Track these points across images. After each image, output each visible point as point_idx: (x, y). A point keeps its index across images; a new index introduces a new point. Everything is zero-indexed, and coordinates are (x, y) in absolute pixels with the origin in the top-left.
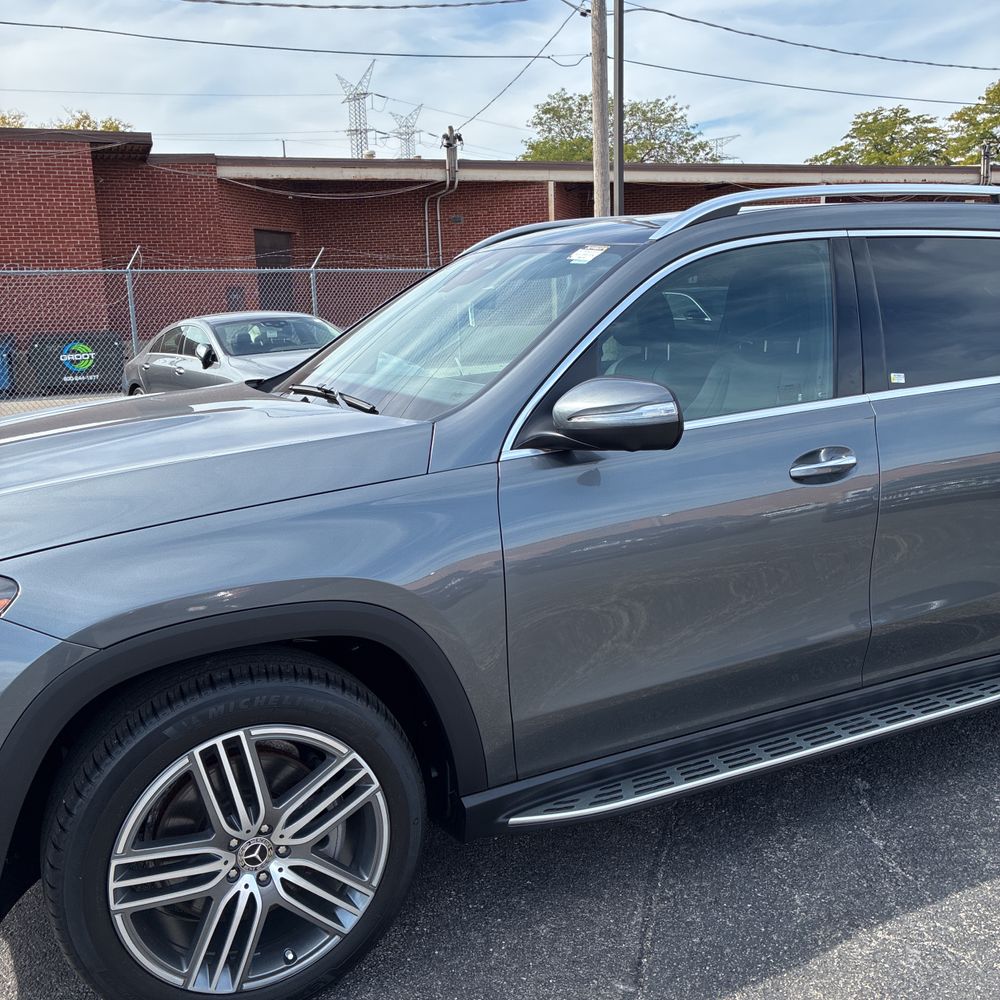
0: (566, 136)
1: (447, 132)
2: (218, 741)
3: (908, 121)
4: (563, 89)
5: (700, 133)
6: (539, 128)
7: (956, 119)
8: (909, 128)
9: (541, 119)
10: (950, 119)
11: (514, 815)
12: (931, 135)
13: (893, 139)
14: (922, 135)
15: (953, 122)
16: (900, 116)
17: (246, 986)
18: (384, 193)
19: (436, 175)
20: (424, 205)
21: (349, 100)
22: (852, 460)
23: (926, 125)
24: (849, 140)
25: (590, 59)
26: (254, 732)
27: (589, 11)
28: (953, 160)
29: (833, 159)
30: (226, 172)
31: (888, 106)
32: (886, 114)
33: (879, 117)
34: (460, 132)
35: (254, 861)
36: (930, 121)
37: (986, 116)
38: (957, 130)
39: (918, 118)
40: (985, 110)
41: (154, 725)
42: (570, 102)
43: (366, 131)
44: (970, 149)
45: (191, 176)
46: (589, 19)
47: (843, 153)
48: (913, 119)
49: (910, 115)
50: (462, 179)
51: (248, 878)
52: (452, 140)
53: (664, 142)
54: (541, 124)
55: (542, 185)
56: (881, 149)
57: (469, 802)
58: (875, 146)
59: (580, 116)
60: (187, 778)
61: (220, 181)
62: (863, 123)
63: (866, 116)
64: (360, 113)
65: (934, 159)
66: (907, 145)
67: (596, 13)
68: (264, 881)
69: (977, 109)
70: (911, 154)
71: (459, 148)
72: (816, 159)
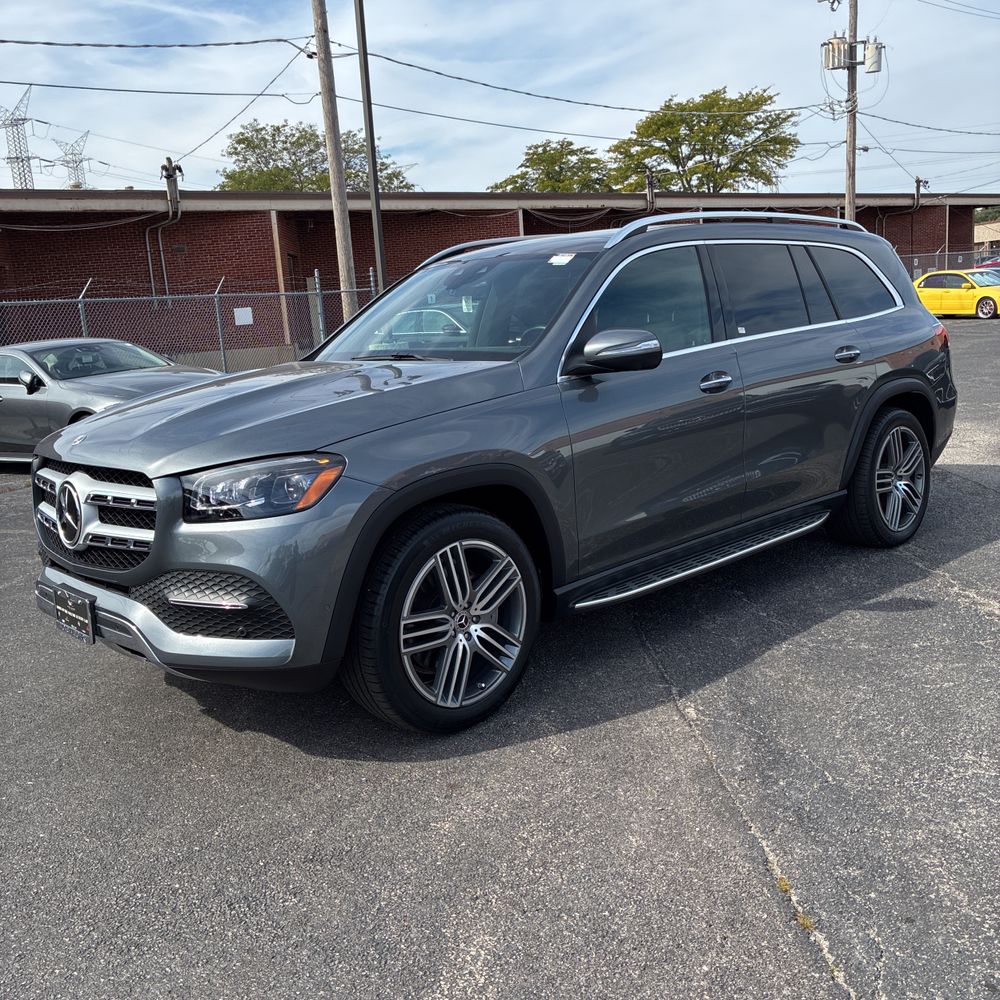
0: (262, 165)
1: (165, 163)
2: (447, 549)
3: (573, 153)
4: (255, 120)
5: (394, 163)
6: (235, 157)
7: (614, 152)
8: (574, 159)
9: (236, 149)
10: (608, 151)
11: (577, 603)
12: (593, 165)
13: (561, 169)
14: (586, 165)
15: (611, 154)
16: (566, 148)
17: (464, 703)
18: (104, 225)
19: (159, 206)
20: (145, 235)
21: (6, 125)
22: (730, 379)
23: (588, 156)
24: (524, 169)
26: (464, 543)
27: (315, 54)
28: (614, 187)
29: (512, 186)
31: (555, 140)
32: (554, 146)
33: (548, 149)
34: (180, 163)
35: (462, 626)
36: (591, 153)
37: (638, 148)
38: (616, 162)
39: (581, 150)
40: (636, 143)
41: (416, 539)
42: (263, 132)
43: (29, 159)
44: (627, 178)
46: (315, 61)
47: (520, 181)
48: (577, 150)
49: (574, 147)
50: (184, 209)
51: (461, 636)
52: (171, 171)
53: (359, 171)
54: (237, 154)
55: (265, 214)
56: (553, 177)
57: (558, 592)
58: (547, 175)
59: (274, 147)
60: (433, 572)
62: (534, 154)
63: (537, 147)
64: (19, 140)
65: (598, 187)
66: (575, 174)
67: (322, 56)
68: (469, 637)
69: (630, 143)
70: (579, 182)
71: (179, 179)
72: (497, 187)
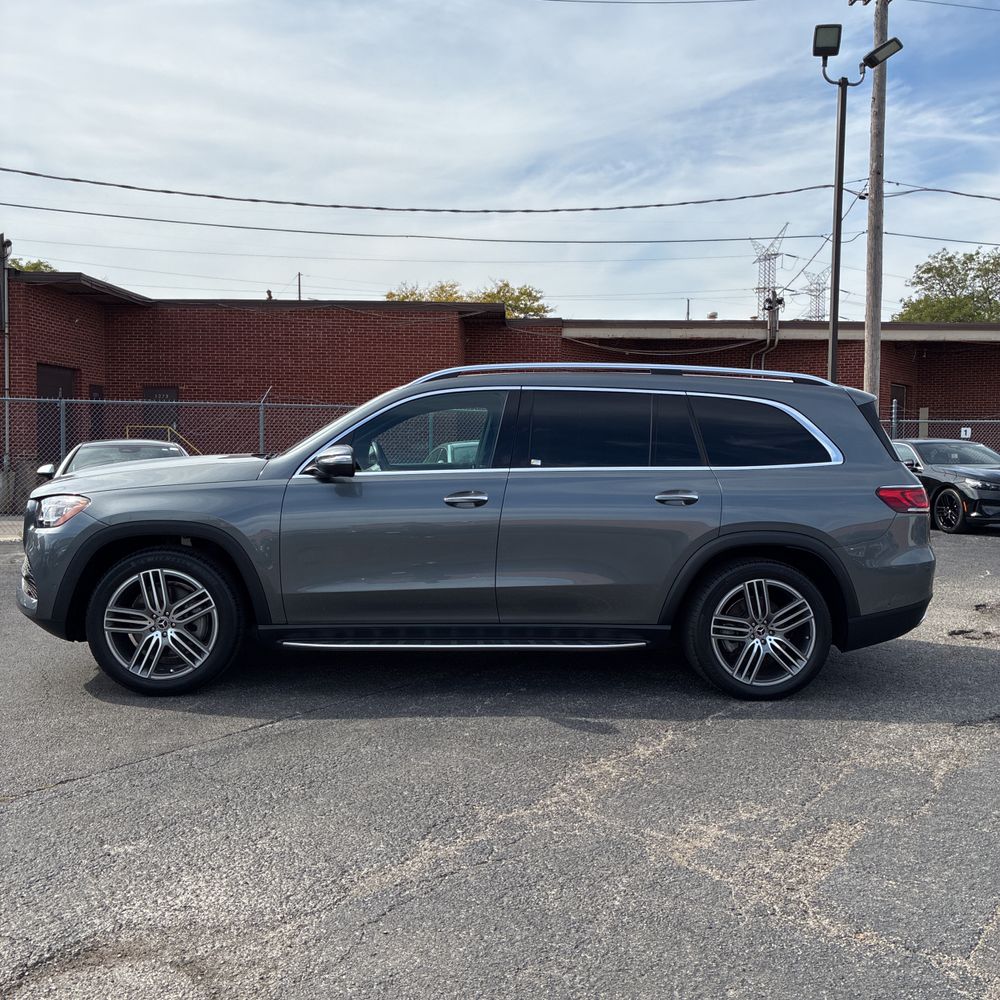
1: (770, 296)
2: (149, 572)
4: (945, 249)
6: (920, 287)
9: (921, 278)
11: (286, 641)
17: (151, 677)
19: (758, 334)
21: (759, 260)
22: (486, 499)
25: (866, 235)
26: (165, 571)
27: (867, 195)
30: (569, 333)
34: (783, 296)
42: (954, 261)
45: (541, 336)
46: (866, 202)
50: (782, 337)
51: (159, 633)
52: (774, 304)
54: (921, 283)
57: (261, 627)
59: (965, 275)
61: (564, 340)
64: (770, 272)
67: (873, 196)
68: (164, 636)
71: (780, 310)
